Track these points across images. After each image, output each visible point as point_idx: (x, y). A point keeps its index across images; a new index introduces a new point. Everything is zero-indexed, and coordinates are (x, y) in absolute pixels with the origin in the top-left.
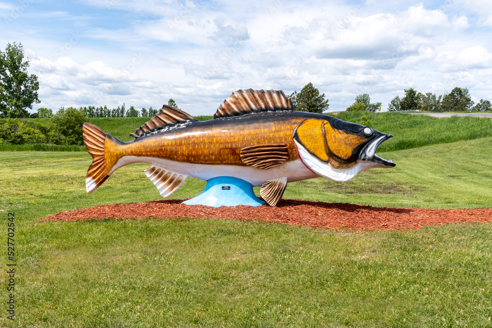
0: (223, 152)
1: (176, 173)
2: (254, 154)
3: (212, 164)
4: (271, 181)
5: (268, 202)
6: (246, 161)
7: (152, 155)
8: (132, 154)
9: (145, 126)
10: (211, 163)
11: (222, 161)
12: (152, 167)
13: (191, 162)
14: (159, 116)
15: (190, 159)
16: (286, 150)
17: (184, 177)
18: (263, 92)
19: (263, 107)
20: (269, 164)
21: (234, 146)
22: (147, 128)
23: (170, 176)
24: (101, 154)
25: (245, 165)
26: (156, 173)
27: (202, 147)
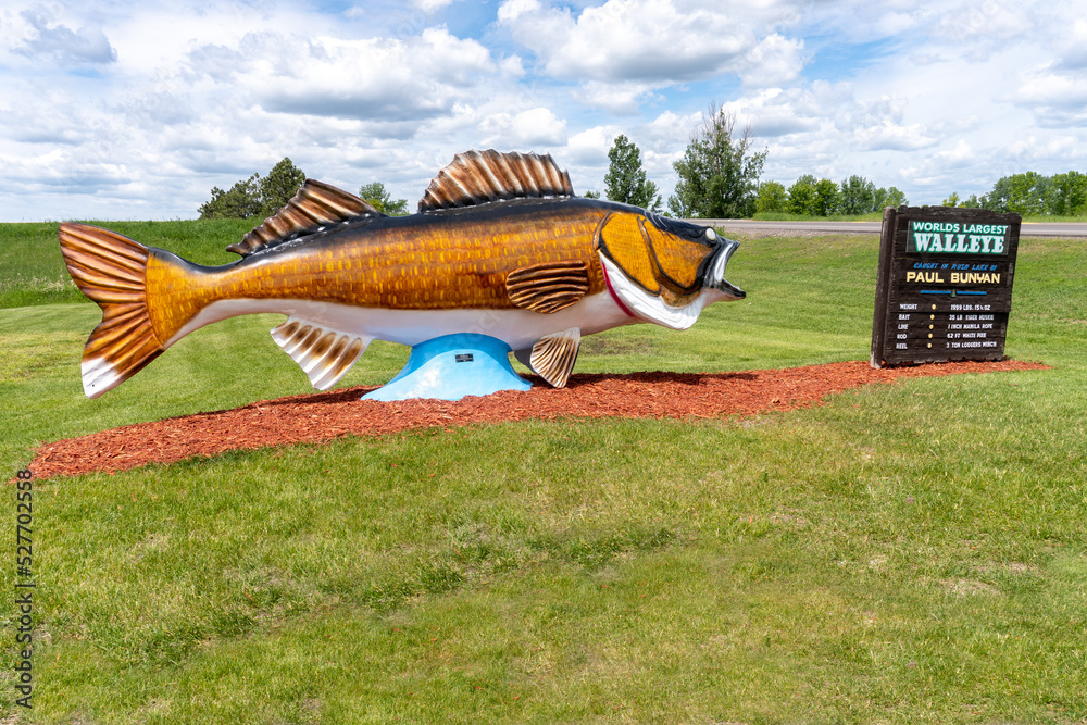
0: (462, 281)
1: (348, 334)
2: (531, 283)
3: (439, 308)
4: (550, 336)
5: (549, 380)
6: (517, 299)
7: (294, 294)
8: (241, 294)
9: (266, 228)
10: (435, 305)
11: (460, 301)
12: (290, 322)
13: (390, 306)
14: (300, 206)
15: (390, 300)
16: (584, 274)
17: (366, 341)
18: (514, 158)
19: (519, 187)
20: (556, 303)
21: (484, 268)
22: (272, 231)
23: (331, 341)
24: (135, 297)
25: (514, 306)
26: (300, 336)
27: (416, 272)
